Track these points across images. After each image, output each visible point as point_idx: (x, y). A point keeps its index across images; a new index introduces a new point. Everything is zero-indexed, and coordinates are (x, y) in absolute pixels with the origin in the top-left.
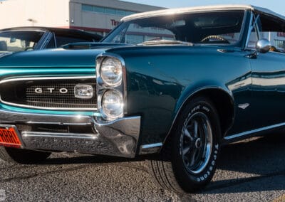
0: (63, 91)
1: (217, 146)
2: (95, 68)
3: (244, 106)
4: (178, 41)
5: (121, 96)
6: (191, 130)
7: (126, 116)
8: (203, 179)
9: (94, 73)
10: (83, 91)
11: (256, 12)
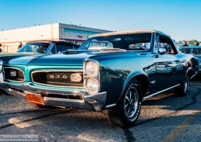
0: (65, 77)
1: (140, 103)
2: (82, 66)
3: (153, 82)
4: (118, 49)
5: (97, 81)
6: (128, 96)
7: (99, 92)
8: (134, 120)
9: (82, 69)
10: (75, 77)
11: (157, 34)
